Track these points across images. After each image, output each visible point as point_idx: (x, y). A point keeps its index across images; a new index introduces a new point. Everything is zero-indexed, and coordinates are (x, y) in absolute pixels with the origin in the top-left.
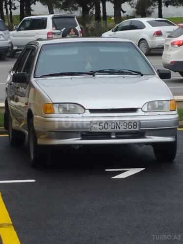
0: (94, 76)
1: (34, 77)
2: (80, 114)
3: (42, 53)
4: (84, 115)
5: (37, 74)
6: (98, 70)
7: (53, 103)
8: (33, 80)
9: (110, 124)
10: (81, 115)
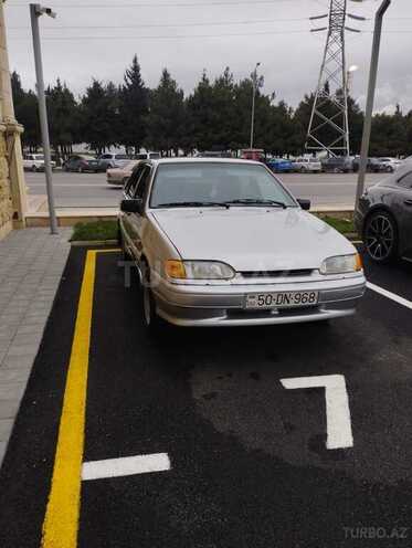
0: (228, 207)
1: (150, 207)
2: (227, 279)
3: (160, 174)
4: (234, 281)
5: (153, 202)
6: (232, 200)
7: (183, 261)
8: (148, 211)
9: (275, 297)
10: (229, 282)
